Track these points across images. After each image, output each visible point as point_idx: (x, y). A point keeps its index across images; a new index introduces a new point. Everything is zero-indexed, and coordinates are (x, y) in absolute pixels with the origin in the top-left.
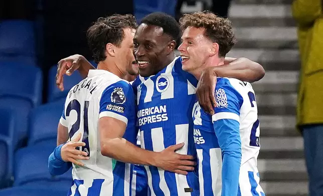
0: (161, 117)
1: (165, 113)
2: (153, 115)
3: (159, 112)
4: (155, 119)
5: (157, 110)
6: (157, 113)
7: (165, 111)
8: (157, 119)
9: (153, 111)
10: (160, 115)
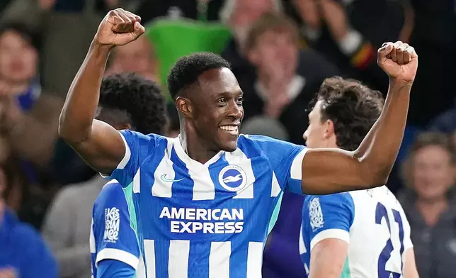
0: (234, 226)
1: (241, 221)
2: (219, 221)
3: (230, 218)
4: (222, 228)
5: (225, 213)
6: (226, 220)
7: (241, 217)
8: (225, 229)
9: (218, 215)
10: (233, 223)
